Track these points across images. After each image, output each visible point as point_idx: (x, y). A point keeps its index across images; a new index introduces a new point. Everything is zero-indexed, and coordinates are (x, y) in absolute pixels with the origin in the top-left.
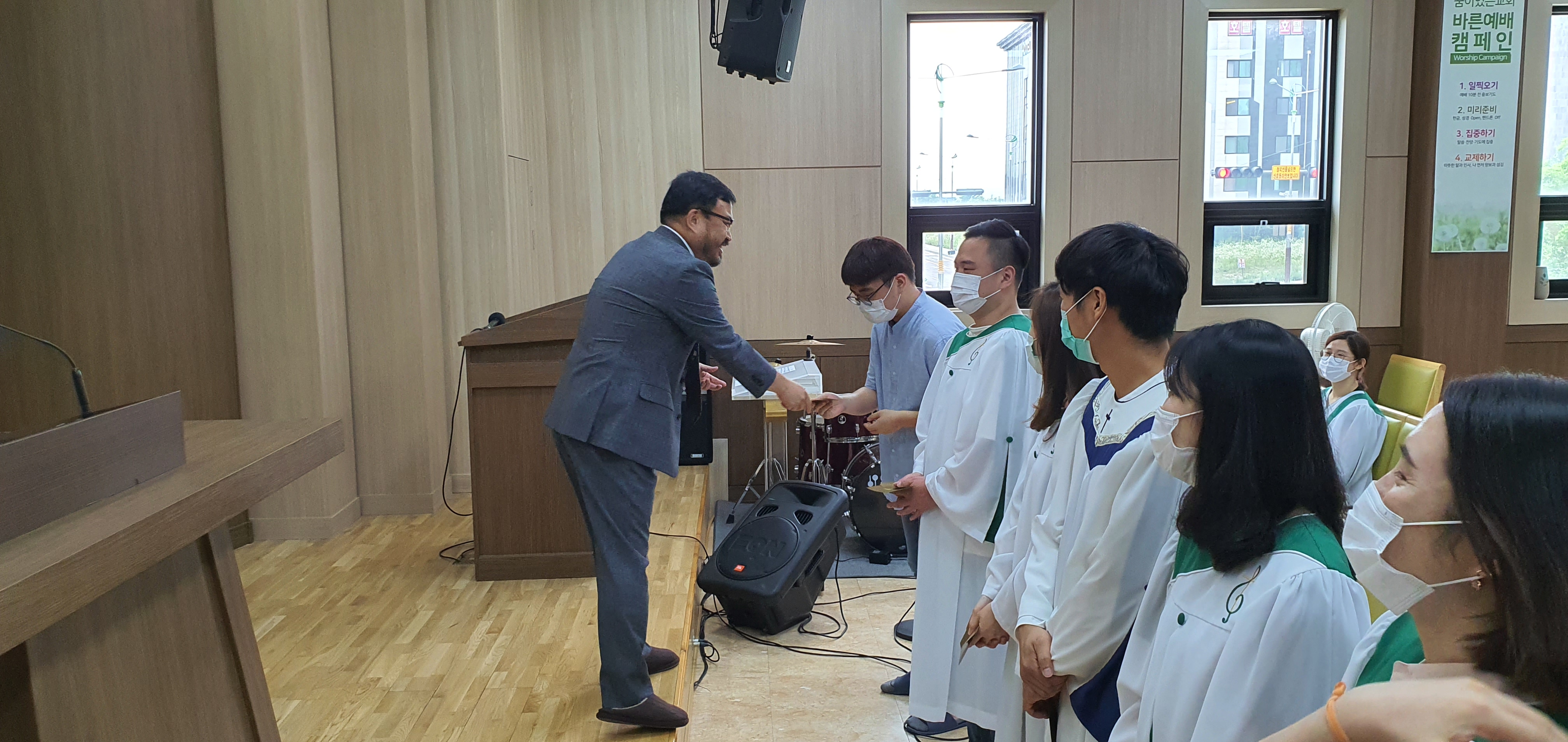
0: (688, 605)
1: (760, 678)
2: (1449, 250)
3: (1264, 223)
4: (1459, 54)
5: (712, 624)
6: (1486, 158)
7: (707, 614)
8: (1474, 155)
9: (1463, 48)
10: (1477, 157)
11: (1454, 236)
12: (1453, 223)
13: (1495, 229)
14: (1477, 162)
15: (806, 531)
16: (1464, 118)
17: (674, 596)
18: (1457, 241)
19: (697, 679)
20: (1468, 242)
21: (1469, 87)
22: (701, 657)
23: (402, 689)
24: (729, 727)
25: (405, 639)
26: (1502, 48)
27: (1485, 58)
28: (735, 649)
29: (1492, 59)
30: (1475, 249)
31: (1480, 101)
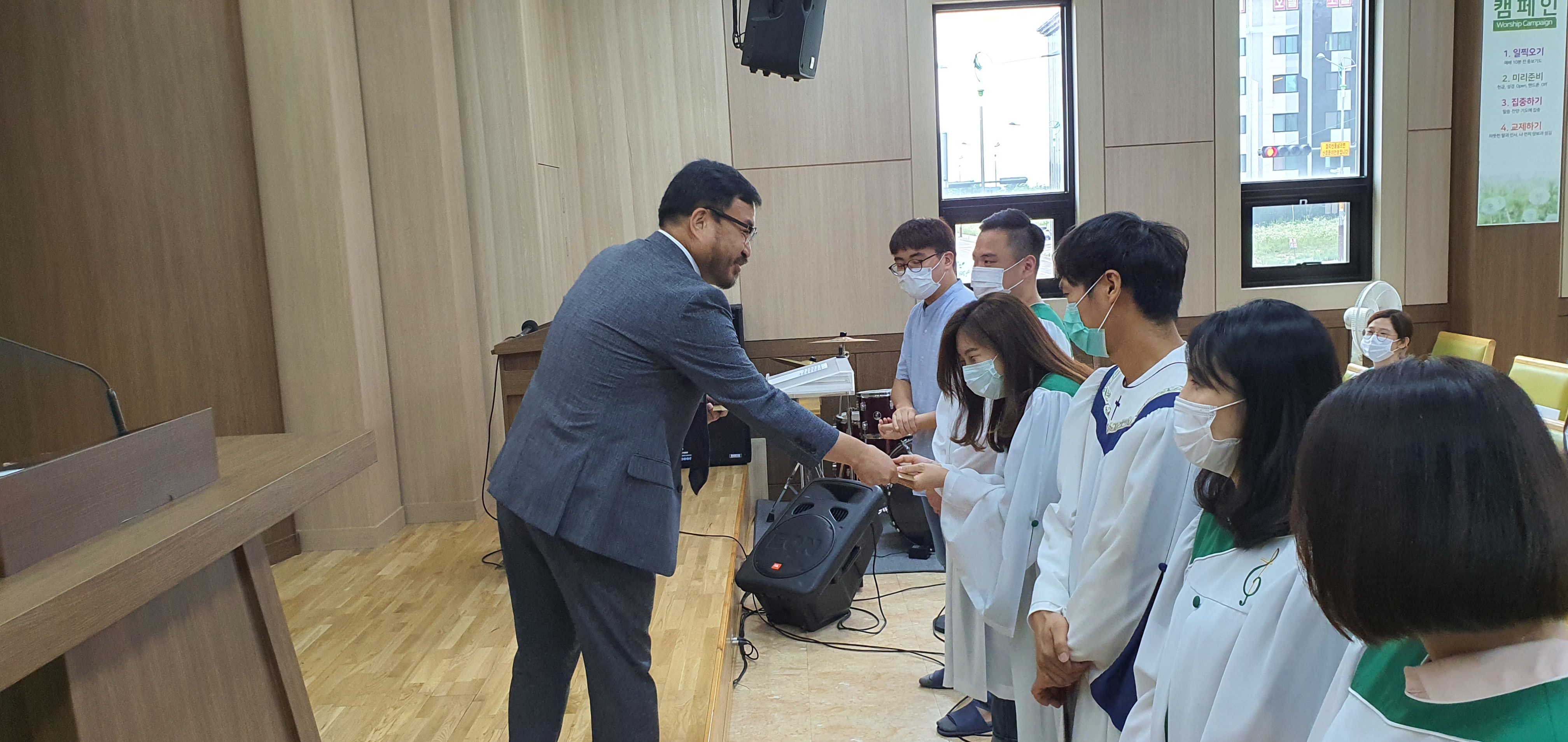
0: (724, 605)
1: (799, 675)
2: (1496, 223)
3: (1303, 203)
4: (1502, 21)
5: (751, 623)
6: (1534, 127)
7: (747, 612)
8: (1521, 124)
9: (1507, 14)
10: (1523, 126)
11: (1501, 208)
12: (1500, 194)
13: (1545, 200)
14: (1524, 132)
15: (841, 528)
16: (1509, 87)
17: (710, 596)
18: (1504, 213)
19: (737, 677)
20: (1516, 214)
21: (1514, 54)
22: (741, 655)
23: (444, 694)
24: (768, 724)
25: (447, 645)
26: (1547, 13)
27: (1530, 24)
28: (774, 647)
29: (1537, 25)
30: (1524, 221)
31: (1527, 69)
